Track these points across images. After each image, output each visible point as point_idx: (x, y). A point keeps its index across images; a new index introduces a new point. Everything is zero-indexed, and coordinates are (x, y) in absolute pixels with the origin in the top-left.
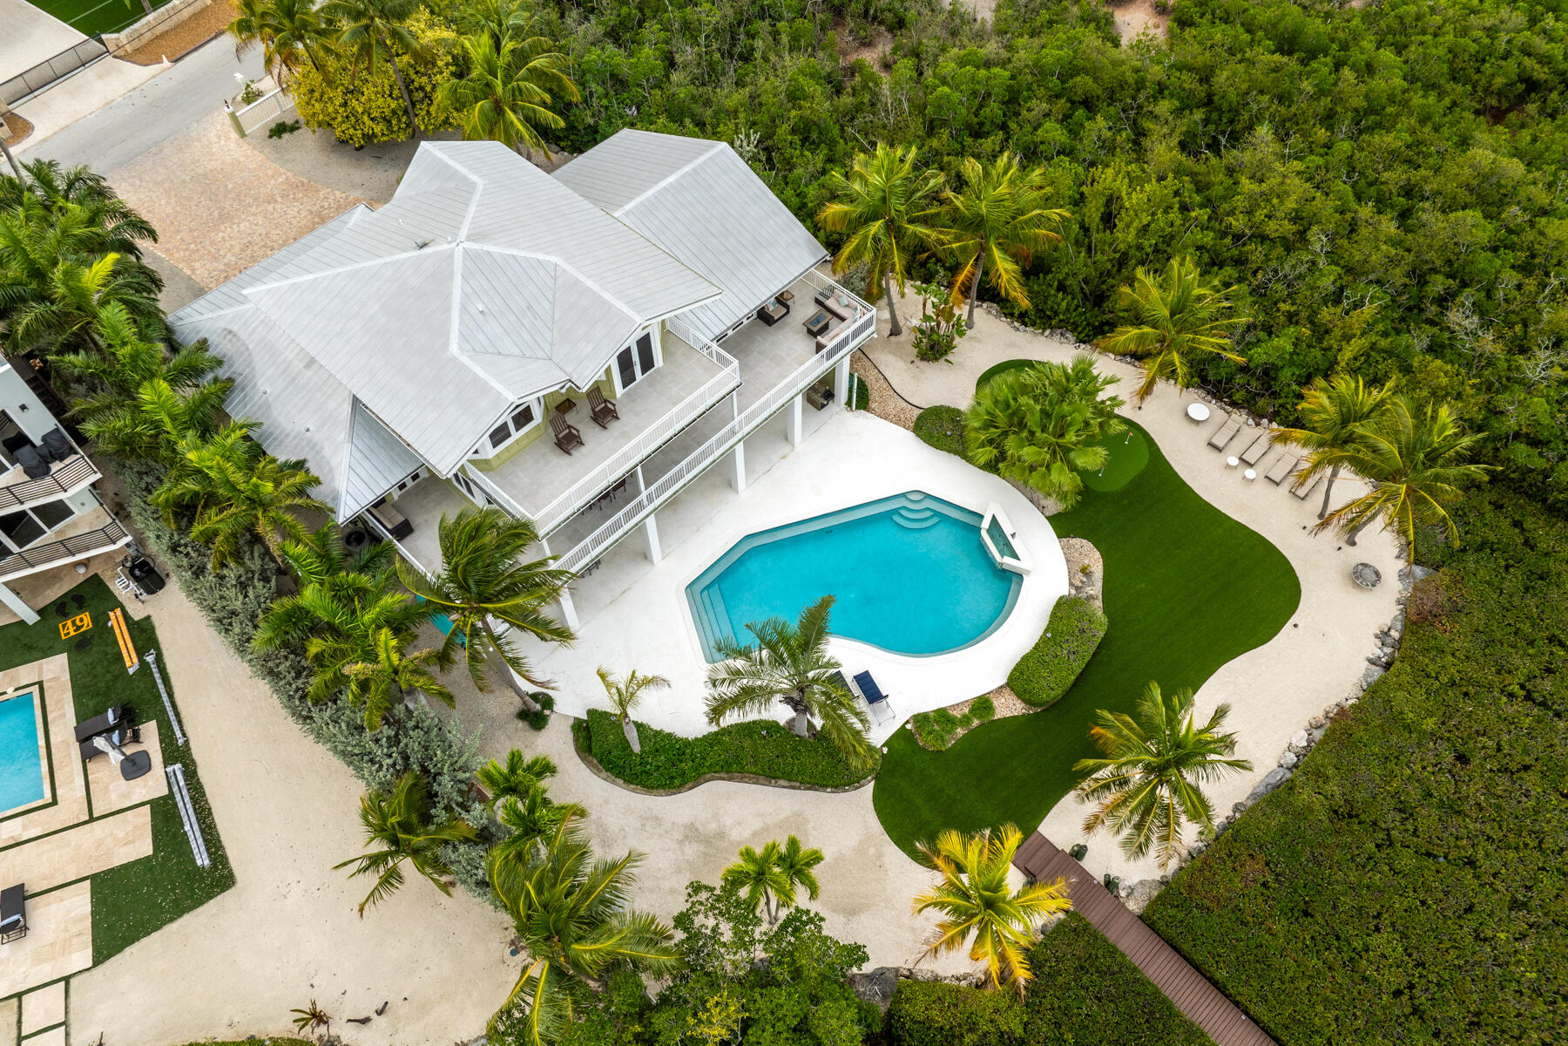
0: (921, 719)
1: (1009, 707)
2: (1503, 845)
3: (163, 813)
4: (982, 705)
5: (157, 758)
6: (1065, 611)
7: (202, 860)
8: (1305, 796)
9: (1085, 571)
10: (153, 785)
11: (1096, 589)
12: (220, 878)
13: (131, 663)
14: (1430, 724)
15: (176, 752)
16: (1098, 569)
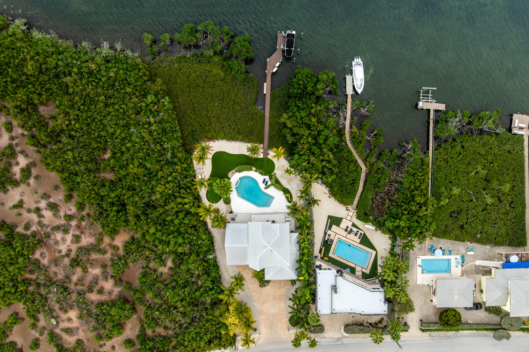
0: (262, 175)
1: (254, 169)
2: (230, 120)
3: (330, 228)
4: (256, 171)
5: (327, 235)
6: (240, 171)
7: (329, 220)
8: (240, 138)
9: (232, 173)
10: (329, 232)
11: (233, 171)
12: (330, 217)
13: (324, 248)
14: (222, 132)
15: (325, 233)
16: (231, 172)
